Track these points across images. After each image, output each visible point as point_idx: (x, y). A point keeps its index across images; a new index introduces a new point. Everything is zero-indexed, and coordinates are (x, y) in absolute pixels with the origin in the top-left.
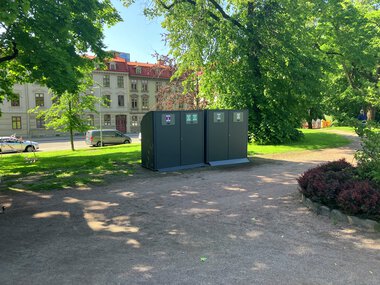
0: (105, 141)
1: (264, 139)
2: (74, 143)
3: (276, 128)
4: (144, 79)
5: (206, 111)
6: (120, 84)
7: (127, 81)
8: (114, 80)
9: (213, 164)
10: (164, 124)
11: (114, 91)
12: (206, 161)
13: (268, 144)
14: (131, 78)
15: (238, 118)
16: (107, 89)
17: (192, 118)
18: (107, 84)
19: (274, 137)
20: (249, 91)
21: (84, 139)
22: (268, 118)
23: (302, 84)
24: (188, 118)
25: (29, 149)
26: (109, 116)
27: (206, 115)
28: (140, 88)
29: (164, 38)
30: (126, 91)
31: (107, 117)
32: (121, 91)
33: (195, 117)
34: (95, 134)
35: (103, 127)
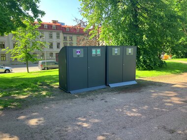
0: (49, 67)
1: (142, 66)
2: (29, 68)
3: (150, 60)
4: (71, 34)
5: (107, 46)
6: (58, 37)
7: (61, 35)
8: (54, 35)
9: (112, 86)
10: (75, 56)
11: (55, 40)
12: (106, 84)
13: (145, 70)
14: (63, 33)
15: (130, 52)
16: (51, 39)
17: (96, 52)
18: (51, 37)
19: (149, 65)
20: (132, 37)
21: (38, 66)
22: (144, 53)
23: (168, 31)
24: (94, 52)
25: (7, 71)
26: (52, 54)
27: (106, 50)
28: (68, 38)
29: (80, 10)
30: (61, 40)
31: (51, 54)
32: (58, 41)
33: (99, 52)
34: (43, 63)
35: (47, 59)
